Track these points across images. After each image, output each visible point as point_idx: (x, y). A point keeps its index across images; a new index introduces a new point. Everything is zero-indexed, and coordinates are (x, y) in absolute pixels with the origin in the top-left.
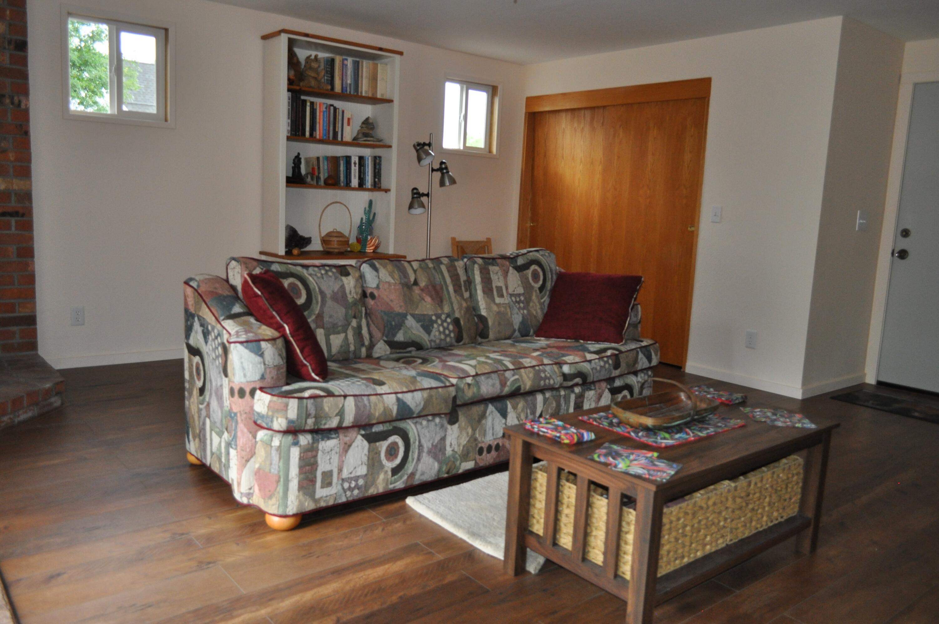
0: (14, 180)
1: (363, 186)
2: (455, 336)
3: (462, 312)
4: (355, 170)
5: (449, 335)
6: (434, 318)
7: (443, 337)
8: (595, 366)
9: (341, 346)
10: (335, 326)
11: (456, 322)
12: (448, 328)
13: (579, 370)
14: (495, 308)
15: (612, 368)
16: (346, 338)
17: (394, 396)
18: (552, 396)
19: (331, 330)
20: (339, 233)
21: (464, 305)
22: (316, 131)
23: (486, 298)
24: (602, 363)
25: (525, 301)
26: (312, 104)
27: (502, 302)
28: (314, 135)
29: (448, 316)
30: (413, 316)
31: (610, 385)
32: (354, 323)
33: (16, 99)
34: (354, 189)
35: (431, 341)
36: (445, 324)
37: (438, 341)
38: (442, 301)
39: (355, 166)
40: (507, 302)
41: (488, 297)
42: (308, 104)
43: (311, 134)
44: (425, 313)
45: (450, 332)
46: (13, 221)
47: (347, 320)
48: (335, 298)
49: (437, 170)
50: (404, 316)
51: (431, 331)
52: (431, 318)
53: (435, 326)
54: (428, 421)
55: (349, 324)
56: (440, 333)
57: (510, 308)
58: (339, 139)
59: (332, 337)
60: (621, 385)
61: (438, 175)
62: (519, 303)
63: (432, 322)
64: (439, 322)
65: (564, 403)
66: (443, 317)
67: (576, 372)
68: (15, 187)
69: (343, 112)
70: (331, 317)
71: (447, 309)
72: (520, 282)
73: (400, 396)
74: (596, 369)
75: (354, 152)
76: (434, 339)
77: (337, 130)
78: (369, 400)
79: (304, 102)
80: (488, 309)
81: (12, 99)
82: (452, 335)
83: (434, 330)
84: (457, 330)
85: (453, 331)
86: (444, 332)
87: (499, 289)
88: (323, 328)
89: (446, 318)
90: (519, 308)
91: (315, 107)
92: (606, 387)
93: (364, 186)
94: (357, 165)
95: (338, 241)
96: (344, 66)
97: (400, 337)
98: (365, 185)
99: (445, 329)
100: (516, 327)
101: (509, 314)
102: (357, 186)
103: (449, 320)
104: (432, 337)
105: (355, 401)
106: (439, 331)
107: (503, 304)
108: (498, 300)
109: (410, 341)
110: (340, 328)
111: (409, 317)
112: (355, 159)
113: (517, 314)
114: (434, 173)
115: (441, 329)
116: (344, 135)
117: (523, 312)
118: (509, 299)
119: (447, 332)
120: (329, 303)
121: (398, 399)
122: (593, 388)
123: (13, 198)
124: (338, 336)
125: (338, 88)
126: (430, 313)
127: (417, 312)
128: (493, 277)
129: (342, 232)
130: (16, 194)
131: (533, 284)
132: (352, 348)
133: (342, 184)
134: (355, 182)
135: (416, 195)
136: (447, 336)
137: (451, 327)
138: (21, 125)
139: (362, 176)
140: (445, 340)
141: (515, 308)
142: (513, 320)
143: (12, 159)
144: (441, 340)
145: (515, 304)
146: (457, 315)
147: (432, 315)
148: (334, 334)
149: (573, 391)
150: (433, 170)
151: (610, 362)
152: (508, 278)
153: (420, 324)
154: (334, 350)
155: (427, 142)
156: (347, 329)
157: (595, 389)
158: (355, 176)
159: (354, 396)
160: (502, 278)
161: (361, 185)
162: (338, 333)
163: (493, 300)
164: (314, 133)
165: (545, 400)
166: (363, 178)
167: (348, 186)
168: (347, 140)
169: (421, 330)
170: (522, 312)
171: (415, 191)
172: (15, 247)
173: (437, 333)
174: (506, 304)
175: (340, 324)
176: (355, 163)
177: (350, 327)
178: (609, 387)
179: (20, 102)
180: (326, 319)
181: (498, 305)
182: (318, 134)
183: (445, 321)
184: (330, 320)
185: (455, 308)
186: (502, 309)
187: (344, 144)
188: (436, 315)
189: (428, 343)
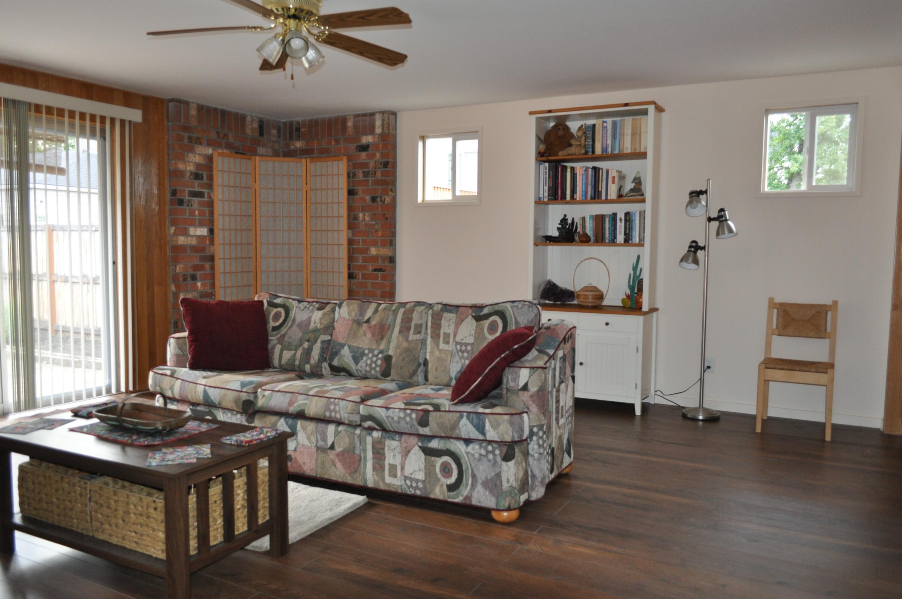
0: (381, 249)
1: (628, 242)
2: (380, 370)
3: (398, 351)
4: (620, 226)
5: (375, 369)
6: (366, 351)
7: (368, 369)
8: (391, 415)
9: (289, 360)
10: (290, 344)
11: (388, 359)
12: (375, 362)
13: (371, 413)
14: (437, 353)
15: (415, 423)
16: (295, 355)
17: (203, 387)
18: (345, 431)
19: (286, 347)
20: (595, 287)
21: (405, 345)
22: (576, 193)
23: (432, 343)
24: (402, 415)
25: (471, 352)
26: (573, 169)
27: (445, 349)
28: (575, 197)
29: (381, 352)
30: (349, 347)
31: (422, 443)
32: (306, 345)
33: (383, 198)
34: (620, 245)
35: (357, 370)
36: (374, 359)
37: (363, 372)
38: (382, 339)
39: (621, 222)
40: (450, 349)
41: (434, 342)
42: (569, 170)
43: (572, 197)
44: (361, 346)
45: (377, 366)
46: (380, 274)
47: (301, 342)
48: (300, 326)
49: (715, 219)
50: (343, 346)
51: (360, 362)
52: (364, 351)
53: (365, 358)
54: (233, 414)
55: (301, 345)
56: (367, 365)
57: (451, 355)
58: (603, 197)
59: (285, 352)
60: (439, 448)
61: (715, 224)
62: (463, 352)
63: (363, 354)
64: (370, 355)
65: (358, 441)
66: (376, 352)
67: (367, 414)
68: (381, 253)
69: (607, 172)
70: (290, 338)
71: (382, 346)
72: (473, 332)
73: (207, 388)
74: (393, 418)
75: (621, 209)
76: (360, 369)
77: (600, 190)
78: (188, 385)
79: (566, 167)
80: (432, 353)
81: (381, 198)
82: (378, 369)
83: (362, 361)
84: (384, 366)
85: (380, 366)
86: (370, 365)
87: (447, 335)
88: (281, 345)
89: (379, 354)
90: (462, 357)
91: (575, 172)
92: (417, 444)
93: (630, 242)
94: (623, 221)
95: (592, 295)
96: (604, 128)
97: (335, 363)
98: (632, 240)
99: (372, 362)
100: (453, 375)
101: (449, 360)
102: (622, 242)
103: (380, 356)
104: (359, 367)
105: (181, 384)
106: (366, 363)
107: (446, 350)
108: (442, 346)
109: (341, 367)
110: (293, 347)
111: (346, 348)
112: (621, 215)
113: (457, 362)
114: (713, 223)
115: (369, 362)
116: (609, 193)
117: (465, 362)
118: (454, 347)
119: (373, 365)
120: (295, 327)
121: (205, 392)
122: (397, 439)
123: (380, 260)
124: (290, 352)
125: (598, 151)
126: (365, 347)
127: (354, 345)
128: (444, 323)
129: (597, 286)
130: (381, 258)
131: (487, 334)
132: (297, 363)
133: (607, 241)
134: (620, 238)
135: (695, 247)
136: (371, 369)
137: (379, 362)
138: (385, 214)
139: (627, 232)
140: (370, 372)
141: (457, 356)
142: (451, 367)
143: (380, 235)
144: (366, 371)
145: (458, 352)
146: (391, 353)
147: (366, 349)
148: (287, 350)
149: (370, 434)
150: (710, 220)
151: (414, 416)
152: (461, 326)
153: (352, 354)
154: (283, 362)
155: (704, 189)
156: (299, 348)
157: (400, 441)
158: (620, 232)
159: (182, 380)
160: (453, 326)
161: (628, 240)
162: (290, 350)
163: (438, 345)
164: (575, 195)
165: (337, 433)
166: (629, 234)
167: (613, 241)
168: (612, 198)
169: (351, 359)
170: (463, 361)
171: (694, 244)
172: (380, 291)
173: (364, 365)
174: (448, 351)
175: (294, 344)
176: (621, 220)
177: (301, 348)
178: (420, 444)
179: (385, 199)
180: (286, 339)
181: (441, 351)
182: (578, 196)
183: (377, 356)
184: (288, 340)
185: (391, 347)
186: (443, 355)
187: (607, 201)
188: (369, 349)
189: (355, 371)
